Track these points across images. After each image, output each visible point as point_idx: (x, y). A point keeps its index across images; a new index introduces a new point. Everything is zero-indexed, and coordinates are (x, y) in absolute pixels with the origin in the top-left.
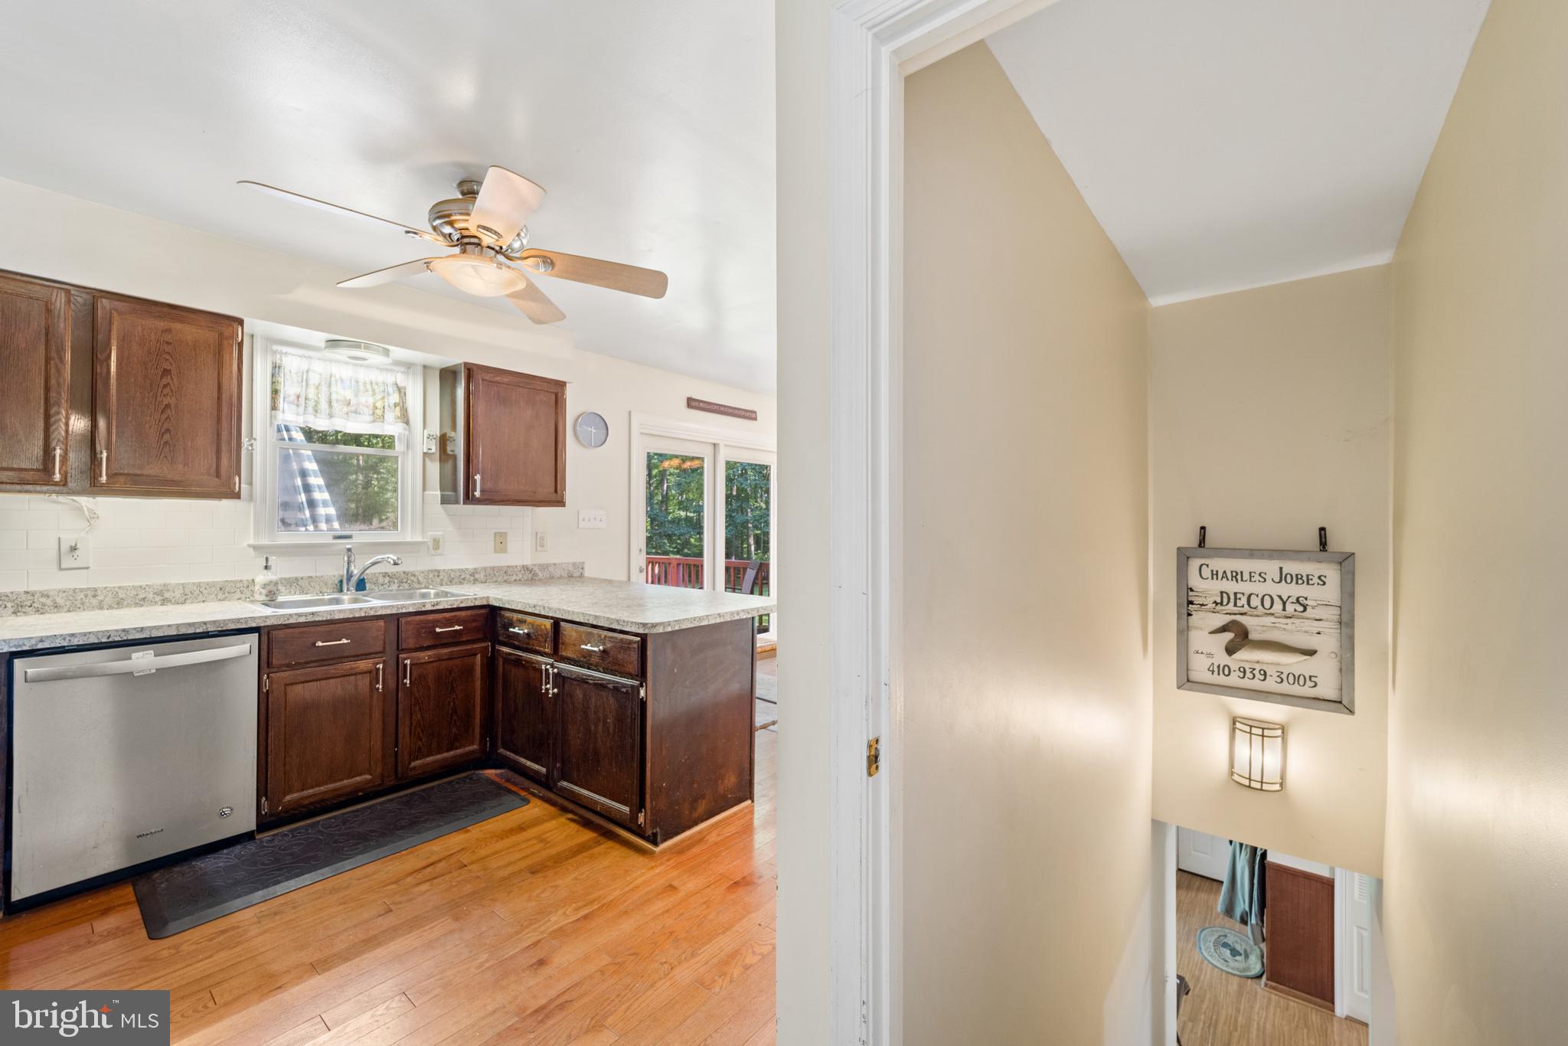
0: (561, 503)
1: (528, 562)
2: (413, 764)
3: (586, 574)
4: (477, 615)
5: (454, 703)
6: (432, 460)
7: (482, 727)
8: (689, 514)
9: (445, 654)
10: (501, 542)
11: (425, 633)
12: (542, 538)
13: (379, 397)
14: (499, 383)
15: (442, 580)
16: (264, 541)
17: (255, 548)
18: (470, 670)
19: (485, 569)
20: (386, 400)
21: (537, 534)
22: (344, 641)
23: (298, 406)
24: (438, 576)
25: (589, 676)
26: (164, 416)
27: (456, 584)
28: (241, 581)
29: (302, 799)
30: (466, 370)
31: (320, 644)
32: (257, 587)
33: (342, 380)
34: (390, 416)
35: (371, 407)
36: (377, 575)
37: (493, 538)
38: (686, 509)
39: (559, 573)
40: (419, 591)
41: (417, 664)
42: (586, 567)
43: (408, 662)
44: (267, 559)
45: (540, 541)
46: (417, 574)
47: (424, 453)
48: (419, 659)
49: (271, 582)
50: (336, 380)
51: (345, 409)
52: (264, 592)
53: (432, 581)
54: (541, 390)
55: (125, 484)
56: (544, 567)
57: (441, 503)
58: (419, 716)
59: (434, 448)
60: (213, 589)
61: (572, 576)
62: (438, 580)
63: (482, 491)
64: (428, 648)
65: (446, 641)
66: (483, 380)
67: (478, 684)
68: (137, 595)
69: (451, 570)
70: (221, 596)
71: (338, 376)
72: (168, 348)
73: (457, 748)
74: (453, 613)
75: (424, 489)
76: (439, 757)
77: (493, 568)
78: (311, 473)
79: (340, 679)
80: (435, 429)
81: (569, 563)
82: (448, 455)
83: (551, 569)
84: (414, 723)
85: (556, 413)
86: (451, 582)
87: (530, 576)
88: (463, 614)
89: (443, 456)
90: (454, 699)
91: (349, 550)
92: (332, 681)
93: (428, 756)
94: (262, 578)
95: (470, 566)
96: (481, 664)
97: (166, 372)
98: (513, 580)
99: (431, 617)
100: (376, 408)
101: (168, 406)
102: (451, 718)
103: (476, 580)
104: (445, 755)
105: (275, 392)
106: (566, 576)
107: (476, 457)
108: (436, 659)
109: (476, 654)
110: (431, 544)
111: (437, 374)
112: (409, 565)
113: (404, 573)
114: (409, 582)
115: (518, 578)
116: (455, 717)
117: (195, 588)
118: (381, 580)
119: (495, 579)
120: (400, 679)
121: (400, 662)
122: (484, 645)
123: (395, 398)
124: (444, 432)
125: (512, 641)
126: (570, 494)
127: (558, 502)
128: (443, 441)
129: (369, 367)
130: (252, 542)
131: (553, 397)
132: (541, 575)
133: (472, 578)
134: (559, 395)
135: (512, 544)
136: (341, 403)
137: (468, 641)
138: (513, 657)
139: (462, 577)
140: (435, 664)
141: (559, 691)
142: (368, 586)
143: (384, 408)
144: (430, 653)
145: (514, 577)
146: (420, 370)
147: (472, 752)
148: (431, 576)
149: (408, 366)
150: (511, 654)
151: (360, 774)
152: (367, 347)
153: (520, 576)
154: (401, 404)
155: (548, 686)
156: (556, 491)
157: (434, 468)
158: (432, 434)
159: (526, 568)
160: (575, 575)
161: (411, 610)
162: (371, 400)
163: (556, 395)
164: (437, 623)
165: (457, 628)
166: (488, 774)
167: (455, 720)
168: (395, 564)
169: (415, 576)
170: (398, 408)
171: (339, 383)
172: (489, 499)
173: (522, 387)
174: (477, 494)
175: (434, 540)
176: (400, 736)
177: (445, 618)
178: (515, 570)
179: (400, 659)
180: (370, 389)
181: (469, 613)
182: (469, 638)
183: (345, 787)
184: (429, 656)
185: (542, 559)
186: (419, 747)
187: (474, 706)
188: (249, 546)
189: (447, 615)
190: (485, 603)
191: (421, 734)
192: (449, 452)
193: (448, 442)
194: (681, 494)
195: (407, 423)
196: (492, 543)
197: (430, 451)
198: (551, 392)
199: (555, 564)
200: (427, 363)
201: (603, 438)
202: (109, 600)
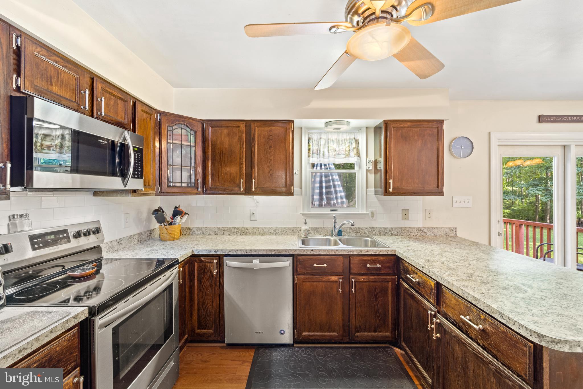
0: (441, 193)
1: (421, 226)
2: (357, 334)
3: (458, 235)
4: (389, 260)
5: (377, 307)
6: (370, 173)
7: (393, 324)
8: (514, 188)
9: (373, 279)
10: (405, 214)
11: (362, 266)
12: (429, 213)
13: (347, 145)
14: (403, 128)
15: (375, 233)
16: (306, 212)
17: (303, 214)
18: (386, 290)
19: (397, 228)
20: (351, 147)
21: (426, 210)
22: (325, 265)
23: (317, 154)
24: (374, 231)
25: (469, 344)
26: (270, 164)
27: (382, 235)
28: (298, 228)
29: (309, 336)
30: (385, 125)
31: (315, 265)
32: (302, 232)
33: (333, 141)
34: (352, 154)
35: (344, 151)
36: (347, 228)
37: (401, 213)
38: (513, 186)
39: (440, 233)
40: (363, 238)
41: (358, 282)
42: (458, 230)
43: (353, 280)
44: (305, 220)
45: (428, 214)
46: (364, 229)
47: (367, 170)
48: (359, 279)
49: (306, 230)
50: (331, 141)
51: (334, 153)
52: (304, 233)
53: (371, 233)
54: (427, 128)
55: (259, 191)
56: (431, 229)
57: (375, 194)
58: (360, 310)
59: (371, 166)
60: (290, 230)
61: (449, 236)
62: (374, 232)
63: (393, 188)
64: (363, 274)
65: (372, 272)
66: (393, 128)
67: (390, 299)
68: (269, 231)
69: (380, 228)
70: (292, 233)
71: (331, 139)
72: (271, 137)
73: (379, 332)
74: (376, 258)
75: (367, 188)
76: (369, 334)
77: (401, 228)
78: (336, 180)
79: (324, 283)
80: (372, 158)
81: (446, 228)
82: (378, 170)
83: (435, 230)
84: (357, 313)
85: (438, 140)
86: (380, 234)
87: (422, 234)
88: (382, 258)
89: (375, 170)
90: (377, 304)
91: (335, 217)
92: (321, 283)
93: (364, 332)
94: (304, 227)
95: (389, 226)
96: (392, 288)
97: (270, 147)
98: (412, 235)
99: (365, 258)
100: (346, 151)
101: (271, 160)
102: (376, 315)
103: (392, 234)
104: (373, 334)
105: (309, 149)
106: (444, 235)
107: (390, 170)
108: (368, 281)
109: (388, 282)
110: (370, 215)
111: (373, 130)
112: (359, 224)
113: (358, 228)
114: (360, 232)
115: (415, 235)
116: (378, 315)
117: (285, 230)
118: (348, 231)
119: (402, 234)
120: (350, 289)
121: (350, 279)
122: (393, 277)
123: (354, 145)
124: (376, 159)
125: (408, 281)
126: (446, 189)
127: (439, 193)
128: (376, 163)
129: (343, 132)
130: (302, 212)
131: (436, 130)
132: (428, 234)
133: (390, 233)
134: (440, 128)
135: (411, 215)
136: (332, 151)
137: (385, 273)
138: (410, 292)
139: (385, 232)
140: (367, 283)
141: (441, 336)
142: (343, 233)
143: (349, 150)
144: (364, 277)
145: (413, 234)
146: (365, 129)
147: (387, 336)
148: (370, 230)
149: (359, 129)
150: (408, 289)
151: (333, 332)
152: (340, 123)
153: (416, 234)
154: (356, 148)
155: (433, 326)
156: (438, 187)
157: (372, 177)
158: (370, 160)
159: (419, 229)
160: (450, 235)
161: (355, 253)
162: (344, 148)
163: (437, 129)
164: (367, 262)
165: (378, 266)
166: (397, 351)
167: (378, 316)
168: (352, 225)
169: (363, 230)
170: (355, 150)
171: (332, 142)
172: (397, 192)
173: (416, 128)
174: (391, 190)
175: (372, 213)
176: (351, 317)
177: (372, 259)
178: (413, 230)
179: (350, 278)
180: (344, 143)
181: (384, 258)
182: (385, 272)
183: (326, 336)
184: (364, 279)
185: (429, 224)
186: (360, 326)
187: (388, 310)
188: (301, 213)
189: (373, 258)
190: (393, 253)
191: (361, 319)
192: (378, 168)
193: (378, 163)
194: (508, 178)
195: (359, 156)
196: (401, 215)
197: (369, 169)
198: (434, 128)
199: (437, 228)
200: (367, 126)
201: (469, 151)
202: (262, 232)
